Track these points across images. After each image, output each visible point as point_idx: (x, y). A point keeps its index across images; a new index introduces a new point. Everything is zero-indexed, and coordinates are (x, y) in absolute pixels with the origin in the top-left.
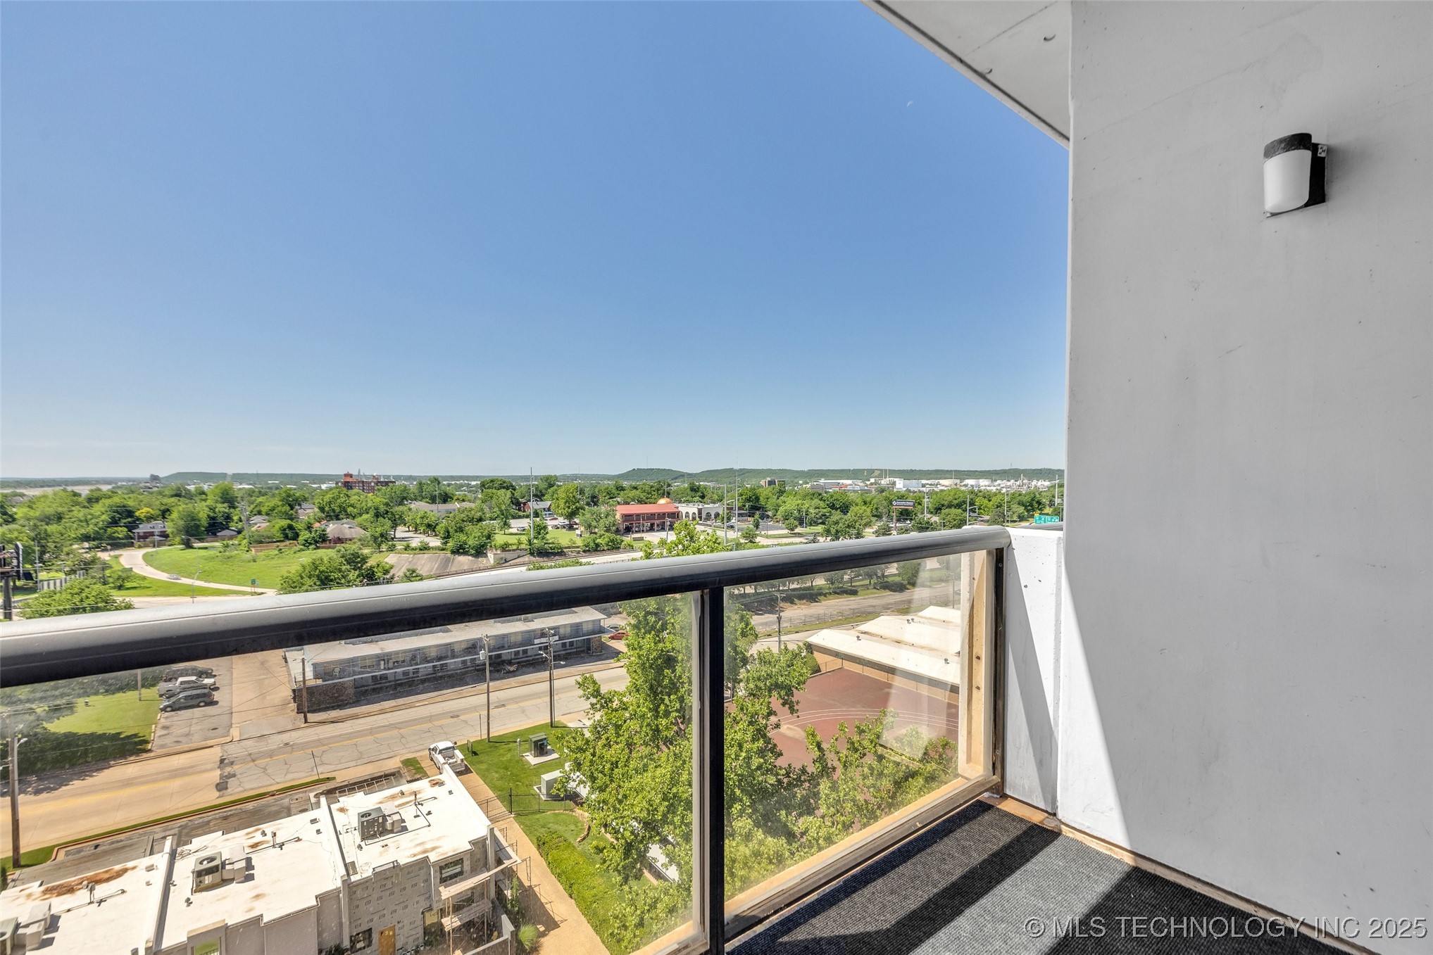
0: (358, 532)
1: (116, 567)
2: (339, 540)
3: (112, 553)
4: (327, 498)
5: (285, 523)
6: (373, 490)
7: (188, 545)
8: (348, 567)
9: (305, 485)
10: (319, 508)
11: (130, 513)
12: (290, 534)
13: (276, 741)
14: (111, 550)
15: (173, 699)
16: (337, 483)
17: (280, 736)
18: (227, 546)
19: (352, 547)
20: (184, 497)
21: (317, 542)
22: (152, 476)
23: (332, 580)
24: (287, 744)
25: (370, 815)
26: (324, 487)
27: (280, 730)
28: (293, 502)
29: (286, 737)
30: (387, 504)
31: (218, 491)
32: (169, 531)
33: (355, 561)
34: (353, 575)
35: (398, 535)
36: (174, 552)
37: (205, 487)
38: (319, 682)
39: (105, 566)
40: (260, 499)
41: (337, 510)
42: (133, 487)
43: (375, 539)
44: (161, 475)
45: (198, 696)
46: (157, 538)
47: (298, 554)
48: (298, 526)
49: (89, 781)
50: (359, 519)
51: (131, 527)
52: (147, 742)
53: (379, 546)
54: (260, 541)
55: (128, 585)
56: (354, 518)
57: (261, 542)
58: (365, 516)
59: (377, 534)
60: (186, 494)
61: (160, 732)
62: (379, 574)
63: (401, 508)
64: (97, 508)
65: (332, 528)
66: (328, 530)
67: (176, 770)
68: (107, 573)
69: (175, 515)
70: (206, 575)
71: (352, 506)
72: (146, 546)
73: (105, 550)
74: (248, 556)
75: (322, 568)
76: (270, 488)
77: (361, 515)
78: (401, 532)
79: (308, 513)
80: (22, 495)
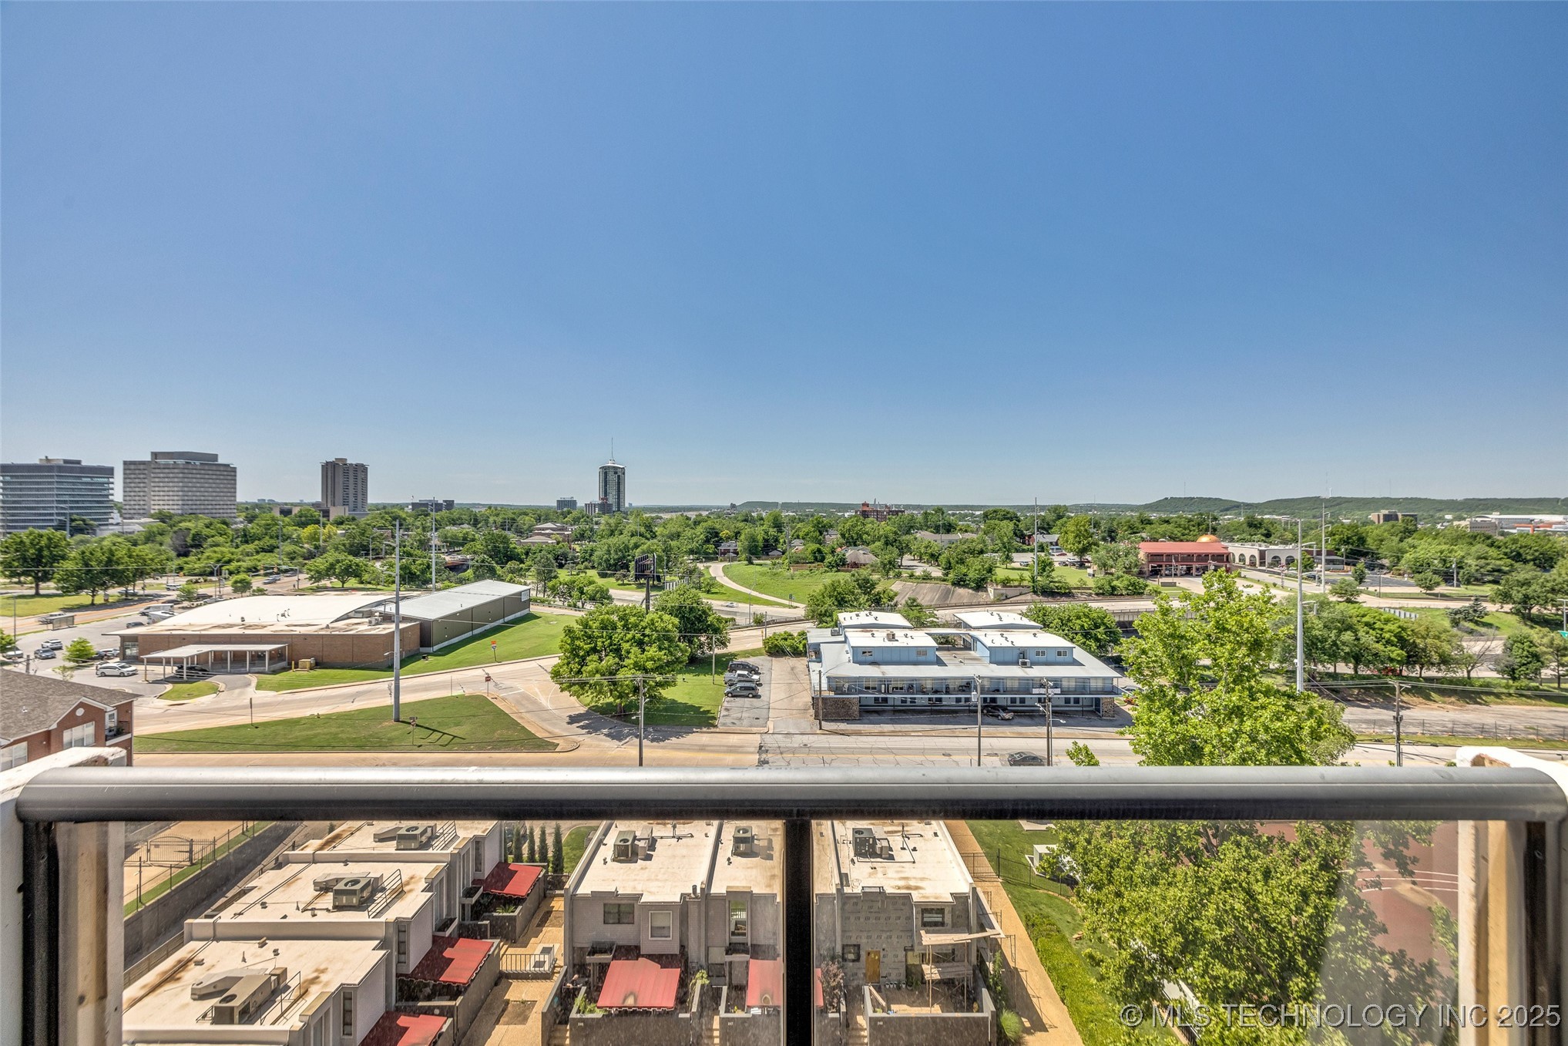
0: (870, 558)
1: (707, 576)
2: (856, 565)
3: (705, 564)
4: (847, 526)
5: (815, 546)
6: (885, 519)
7: (751, 563)
8: (860, 591)
9: (832, 513)
10: (841, 534)
11: (717, 534)
12: (818, 557)
13: (798, 741)
14: (705, 562)
15: (733, 687)
16: (856, 512)
17: (801, 736)
18: (775, 564)
19: (864, 572)
20: (750, 522)
21: (838, 565)
22: (732, 504)
23: (846, 602)
24: (805, 745)
25: (862, 833)
26: (846, 515)
27: (802, 731)
28: (822, 529)
29: (805, 739)
30: (895, 533)
31: (771, 518)
32: (739, 549)
33: (866, 586)
34: (863, 598)
35: (905, 563)
36: (740, 566)
37: (764, 514)
38: (832, 694)
39: (701, 574)
40: (799, 525)
41: (855, 536)
42: (720, 513)
43: (885, 565)
44: (737, 504)
45: (747, 688)
46: (732, 555)
47: (824, 575)
48: (825, 550)
49: (681, 740)
50: (872, 546)
51: (717, 544)
52: (715, 718)
53: (888, 572)
54: (797, 562)
55: (713, 590)
56: (868, 544)
57: (798, 563)
58: (877, 544)
59: (886, 562)
60: (751, 519)
61: (724, 713)
62: (885, 600)
63: (908, 537)
64: (699, 529)
65: (850, 554)
66: (847, 555)
67: (731, 746)
69: (743, 537)
70: (759, 587)
71: (867, 533)
72: (725, 561)
73: (701, 562)
74: (788, 574)
75: (840, 590)
76: (807, 516)
77: (874, 542)
78: (907, 560)
79: (833, 538)
80: (661, 518)
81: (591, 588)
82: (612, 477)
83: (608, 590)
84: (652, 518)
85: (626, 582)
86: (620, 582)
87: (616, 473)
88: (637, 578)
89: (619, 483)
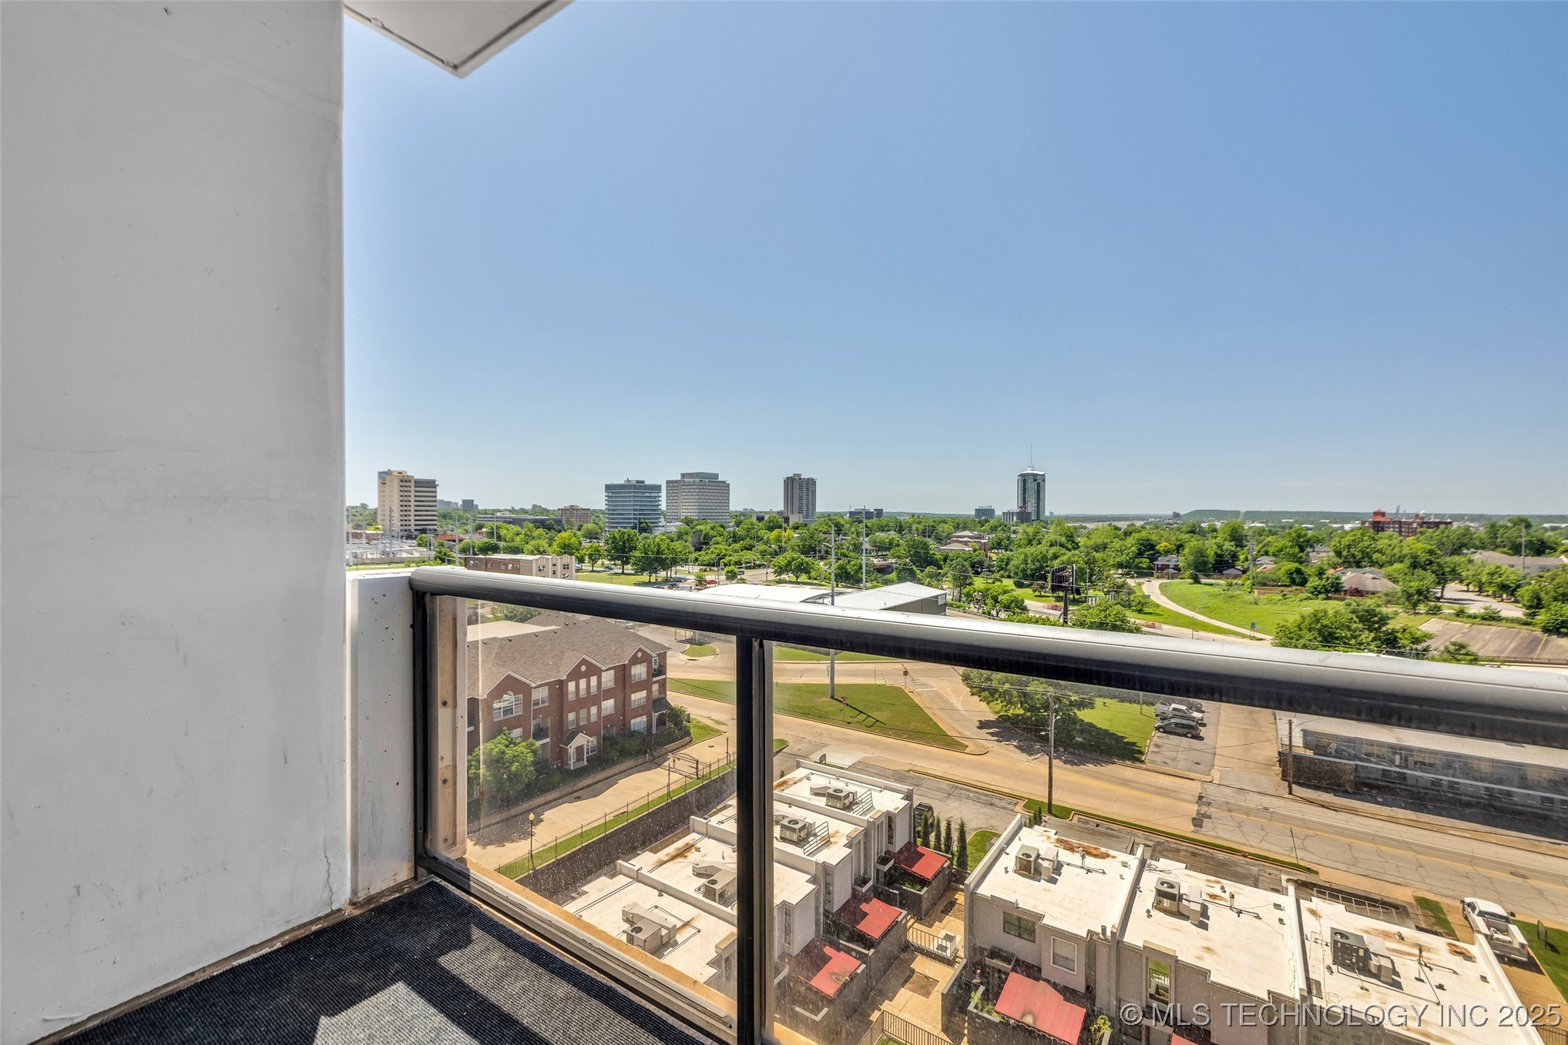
0: (1384, 585)
1: (1138, 593)
2: (1357, 593)
3: (1137, 581)
4: (1345, 541)
5: (1293, 566)
6: (1414, 532)
7: (1197, 581)
8: (1360, 626)
9: (1324, 524)
10: (1335, 552)
11: (1152, 547)
12: (1297, 579)
13: (1254, 801)
14: (1137, 577)
15: (1166, 722)
16: (1363, 523)
17: (1260, 797)
18: (1230, 585)
19: (1368, 602)
20: (1198, 533)
21: (1327, 591)
22: (1174, 513)
23: (1337, 638)
24: (1266, 809)
25: (1347, 938)
26: (1347, 527)
27: (1261, 790)
28: (1303, 544)
29: (1267, 801)
30: (1431, 552)
31: (1228, 529)
32: (1181, 565)
33: (1372, 620)
34: (1367, 636)
35: (1447, 595)
36: (1183, 585)
37: (1218, 525)
38: (1310, 753)
39: (1131, 592)
40: (1269, 539)
41: (1359, 555)
42: (1158, 523)
43: (1409, 596)
44: (1182, 513)
45: (1183, 726)
46: (1171, 571)
47: (1305, 603)
48: (1307, 570)
49: (1099, 768)
50: (1389, 569)
51: (1153, 559)
52: (1142, 753)
53: (1415, 605)
54: (1264, 583)
55: (1146, 610)
56: (1381, 566)
57: (1265, 585)
58: (1397, 566)
59: (1411, 591)
60: (1200, 530)
61: (1153, 749)
62: (1406, 642)
63: (1456, 558)
64: (1130, 541)
65: (1349, 577)
66: (1344, 579)
67: (1161, 788)
68: (1132, 597)
69: (1186, 551)
70: (1207, 610)
71: (1380, 551)
72: (1162, 577)
73: (1132, 577)
74: (1250, 597)
75: (1325, 622)
76: (1283, 528)
77: (1391, 563)
78: (1453, 590)
79: (1321, 556)
80: (1085, 528)
81: (1005, 597)
82: (1031, 485)
83: (1023, 601)
84: (1076, 528)
85: (1043, 594)
86: (1037, 593)
87: (1035, 480)
88: (1054, 589)
89: (1038, 491)
